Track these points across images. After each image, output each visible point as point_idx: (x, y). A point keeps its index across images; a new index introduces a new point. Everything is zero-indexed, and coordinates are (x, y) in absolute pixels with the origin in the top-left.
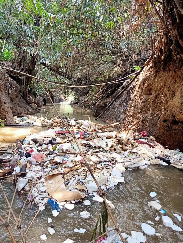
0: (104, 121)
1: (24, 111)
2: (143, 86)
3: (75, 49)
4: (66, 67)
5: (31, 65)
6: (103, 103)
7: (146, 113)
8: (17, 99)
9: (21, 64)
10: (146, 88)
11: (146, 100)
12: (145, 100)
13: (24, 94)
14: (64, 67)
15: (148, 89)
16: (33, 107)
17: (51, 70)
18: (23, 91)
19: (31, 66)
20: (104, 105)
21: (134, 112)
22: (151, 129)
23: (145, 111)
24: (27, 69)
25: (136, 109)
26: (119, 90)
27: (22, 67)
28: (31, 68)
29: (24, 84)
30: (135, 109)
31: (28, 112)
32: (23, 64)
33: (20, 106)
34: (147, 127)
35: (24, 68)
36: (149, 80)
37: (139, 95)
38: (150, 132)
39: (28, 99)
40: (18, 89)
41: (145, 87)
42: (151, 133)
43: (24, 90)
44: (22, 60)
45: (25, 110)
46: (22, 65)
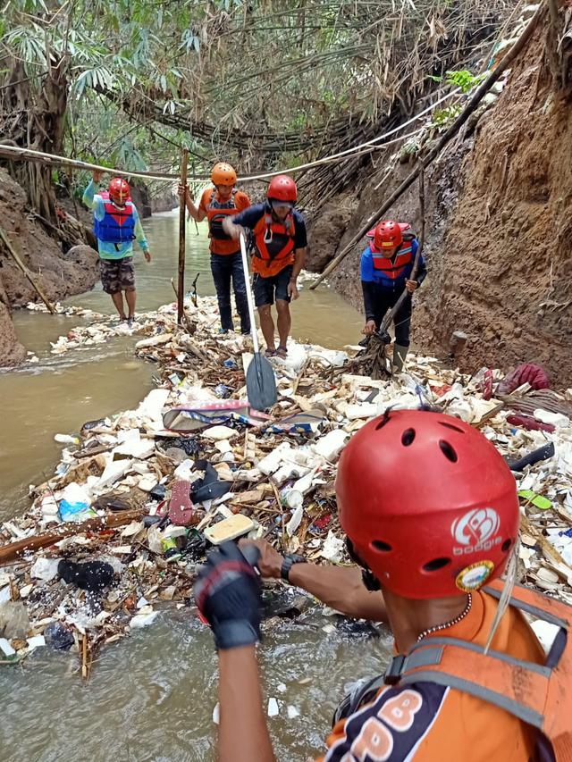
0: (342, 293)
1: (51, 284)
2: (508, 163)
3: (209, 18)
4: (183, 94)
5: (52, 97)
6: (331, 220)
7: (528, 279)
8: (22, 239)
9: (16, 98)
10: (523, 175)
11: (525, 225)
12: (521, 224)
13: (43, 212)
14: (174, 91)
15: (531, 177)
16: (83, 257)
17: (126, 105)
18: (38, 200)
19: (50, 98)
20: (333, 228)
21: (473, 273)
22: (559, 353)
23: (523, 270)
24: (40, 115)
25: (481, 260)
26: (388, 168)
27: (21, 106)
28: (53, 109)
29: (39, 172)
30: (478, 263)
31: (70, 285)
32: (23, 93)
33: (35, 264)
34: (537, 344)
35: (28, 111)
36: (532, 136)
37: (488, 204)
38: (552, 363)
39: (61, 229)
40: (18, 200)
41: (518, 171)
42: (556, 368)
43: (41, 196)
44: (14, 78)
45: (54, 281)
46: (19, 97)
